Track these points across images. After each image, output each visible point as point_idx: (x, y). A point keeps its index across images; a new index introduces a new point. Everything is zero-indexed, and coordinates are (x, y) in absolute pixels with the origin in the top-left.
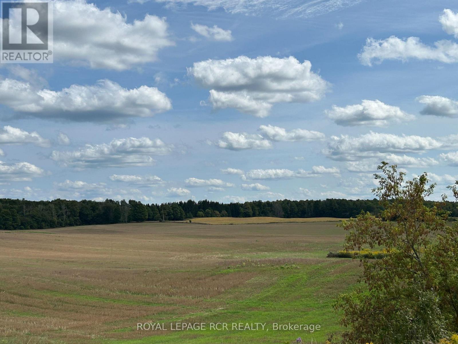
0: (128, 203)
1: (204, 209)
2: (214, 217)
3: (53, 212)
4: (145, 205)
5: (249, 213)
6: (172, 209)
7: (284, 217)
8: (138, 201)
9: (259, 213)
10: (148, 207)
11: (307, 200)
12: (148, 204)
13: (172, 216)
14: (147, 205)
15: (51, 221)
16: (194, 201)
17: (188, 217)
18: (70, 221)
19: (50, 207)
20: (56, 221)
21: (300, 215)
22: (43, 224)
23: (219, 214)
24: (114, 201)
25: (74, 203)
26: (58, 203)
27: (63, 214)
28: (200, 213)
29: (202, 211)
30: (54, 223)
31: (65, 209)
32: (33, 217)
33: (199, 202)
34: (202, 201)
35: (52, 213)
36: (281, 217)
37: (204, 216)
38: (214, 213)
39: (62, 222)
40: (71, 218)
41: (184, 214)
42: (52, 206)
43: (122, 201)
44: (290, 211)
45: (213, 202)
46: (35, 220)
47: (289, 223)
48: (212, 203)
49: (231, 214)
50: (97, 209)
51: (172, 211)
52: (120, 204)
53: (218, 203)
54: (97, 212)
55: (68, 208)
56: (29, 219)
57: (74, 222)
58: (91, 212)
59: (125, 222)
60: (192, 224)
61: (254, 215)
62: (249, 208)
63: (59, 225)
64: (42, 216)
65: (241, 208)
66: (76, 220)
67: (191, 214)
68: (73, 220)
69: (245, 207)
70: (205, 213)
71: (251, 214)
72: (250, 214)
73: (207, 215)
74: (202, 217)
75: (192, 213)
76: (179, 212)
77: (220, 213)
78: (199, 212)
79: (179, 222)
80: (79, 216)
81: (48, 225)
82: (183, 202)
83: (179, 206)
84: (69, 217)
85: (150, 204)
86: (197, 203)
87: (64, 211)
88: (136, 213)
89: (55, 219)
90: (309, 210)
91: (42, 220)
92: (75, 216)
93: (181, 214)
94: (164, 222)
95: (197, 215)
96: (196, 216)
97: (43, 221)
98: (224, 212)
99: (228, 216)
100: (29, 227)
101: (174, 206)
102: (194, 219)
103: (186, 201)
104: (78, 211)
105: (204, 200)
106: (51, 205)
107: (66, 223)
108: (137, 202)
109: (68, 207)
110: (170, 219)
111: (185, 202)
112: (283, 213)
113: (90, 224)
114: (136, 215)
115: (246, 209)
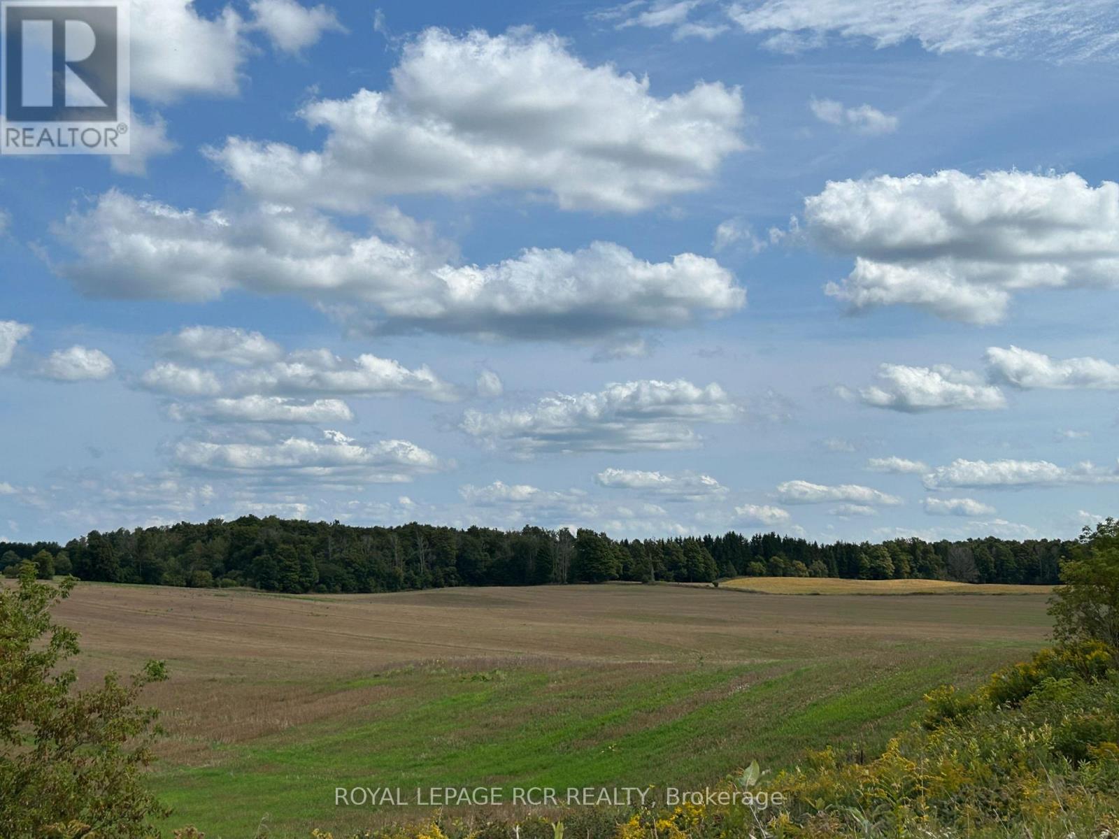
0: (575, 536)
1: (767, 556)
2: (792, 576)
3: (396, 555)
4: (619, 542)
5: (884, 568)
6: (685, 554)
7: (981, 581)
8: (599, 533)
9: (911, 568)
10: (626, 549)
11: (1045, 540)
12: (626, 541)
13: (684, 571)
14: (622, 541)
15: (390, 575)
16: (741, 536)
17: (725, 576)
18: (433, 574)
19: (388, 541)
20: (403, 575)
21: (1022, 577)
22: (372, 581)
23: (805, 568)
24: (543, 532)
25: (445, 534)
26: (412, 532)
27: (418, 558)
28: (756, 565)
29: (761, 561)
30: (396, 579)
31: (425, 546)
32: (348, 564)
33: (755, 539)
34: (762, 536)
35: (393, 556)
36: (970, 582)
37: (765, 572)
38: (794, 566)
39: (417, 577)
40: (437, 568)
41: (715, 566)
42: (395, 539)
43: (561, 531)
44: (995, 567)
45: (791, 540)
46: (353, 570)
47: (961, 596)
48: (789, 542)
49: (836, 570)
50: (500, 548)
51: (683, 559)
52: (558, 539)
53: (805, 541)
54: (498, 555)
55: (432, 545)
56: (340, 570)
57: (445, 579)
58: (486, 556)
59: (563, 583)
60: (719, 591)
61: (898, 575)
62: (883, 556)
63: (409, 585)
64: (370, 562)
65: (863, 556)
66: (447, 575)
67: (732, 567)
68: (441, 574)
69: (875, 554)
70: (769, 567)
71: (890, 572)
72: (887, 571)
73: (773, 572)
74: (761, 575)
75: (734, 564)
76: (703, 561)
77: (807, 566)
78: (753, 563)
79: (687, 586)
80: (457, 565)
81: (382, 585)
82: (714, 537)
83: (701, 547)
84: (432, 565)
85: (630, 541)
86: (750, 540)
87: (422, 552)
88: (586, 562)
89: (400, 570)
90: (1047, 566)
91: (369, 571)
92: (447, 565)
93: (707, 567)
94: (653, 584)
95: (748, 569)
96: (746, 572)
97: (371, 573)
98: (819, 564)
99: (830, 576)
100: (338, 588)
101: (689, 546)
102: (738, 580)
103: (722, 536)
104: (455, 553)
105: (767, 534)
106: (391, 537)
107: (425, 581)
108: (596, 534)
109: (430, 543)
110: (679, 578)
111: (718, 538)
112: (977, 573)
113: (480, 585)
114: (586, 565)
115: (877, 558)
